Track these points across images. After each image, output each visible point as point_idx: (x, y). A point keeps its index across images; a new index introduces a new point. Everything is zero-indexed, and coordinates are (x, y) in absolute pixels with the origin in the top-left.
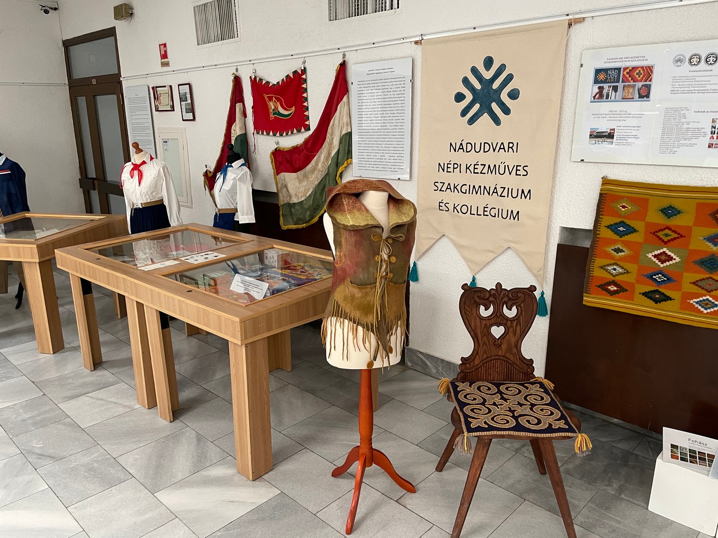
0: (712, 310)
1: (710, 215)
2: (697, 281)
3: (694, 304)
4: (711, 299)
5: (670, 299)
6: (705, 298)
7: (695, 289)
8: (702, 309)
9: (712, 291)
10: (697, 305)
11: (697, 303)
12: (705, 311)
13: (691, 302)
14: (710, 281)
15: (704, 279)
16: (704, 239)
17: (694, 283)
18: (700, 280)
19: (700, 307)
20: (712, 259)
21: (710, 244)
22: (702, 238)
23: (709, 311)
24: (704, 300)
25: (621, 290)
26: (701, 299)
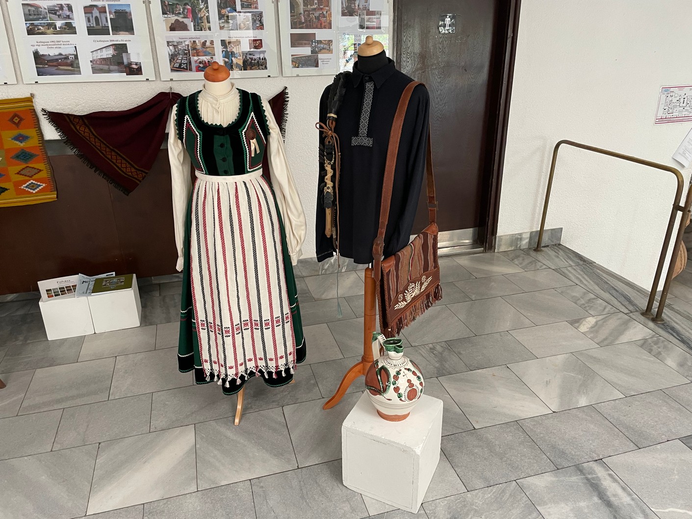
0: (38, 189)
1: (9, 120)
2: (20, 171)
3: (25, 188)
4: (34, 182)
5: (6, 189)
6: (30, 182)
7: (21, 178)
8: (31, 191)
9: (32, 176)
10: (27, 189)
12: (34, 192)
13: (22, 187)
14: (29, 169)
16: (12, 139)
17: (18, 173)
18: (22, 170)
19: (29, 190)
20: (23, 153)
21: (17, 142)
22: (10, 139)
23: (36, 190)
24: (30, 184)
26: (28, 184)
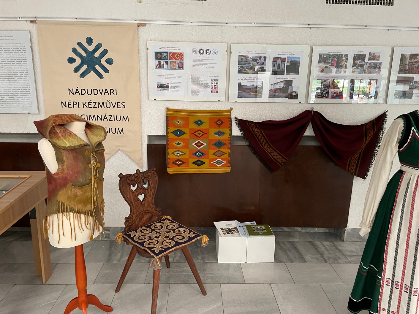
0: (221, 164)
1: (215, 123)
2: (214, 153)
3: (214, 163)
4: (220, 160)
5: (205, 163)
6: (218, 160)
7: (214, 157)
8: (218, 165)
9: (220, 156)
10: (215, 164)
11: (215, 163)
12: (219, 166)
13: (213, 163)
14: (219, 152)
15: (217, 152)
16: (215, 134)
17: (213, 154)
18: (215, 152)
19: (216, 164)
20: (219, 142)
21: (217, 136)
22: (213, 134)
23: (220, 165)
24: (218, 161)
25: (183, 163)
26: (216, 160)
